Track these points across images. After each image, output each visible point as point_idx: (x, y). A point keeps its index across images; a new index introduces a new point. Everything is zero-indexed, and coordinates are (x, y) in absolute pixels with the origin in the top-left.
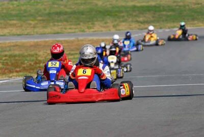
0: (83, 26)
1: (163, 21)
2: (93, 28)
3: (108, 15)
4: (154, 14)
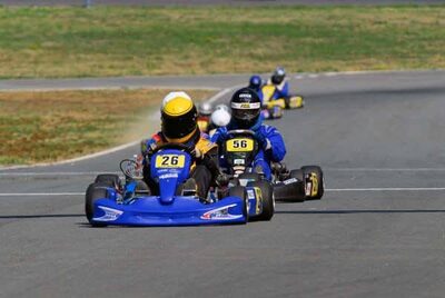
0: (137, 62)
1: (305, 56)
2: (160, 68)
3: (192, 40)
4: (288, 41)
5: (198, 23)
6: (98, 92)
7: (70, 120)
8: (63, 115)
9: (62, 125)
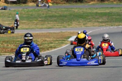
0: (65, 24)
1: (114, 21)
2: (71, 26)
3: (81, 17)
4: (108, 17)
5: (83, 12)
6: (54, 33)
7: (46, 41)
8: (44, 39)
9: (43, 42)
